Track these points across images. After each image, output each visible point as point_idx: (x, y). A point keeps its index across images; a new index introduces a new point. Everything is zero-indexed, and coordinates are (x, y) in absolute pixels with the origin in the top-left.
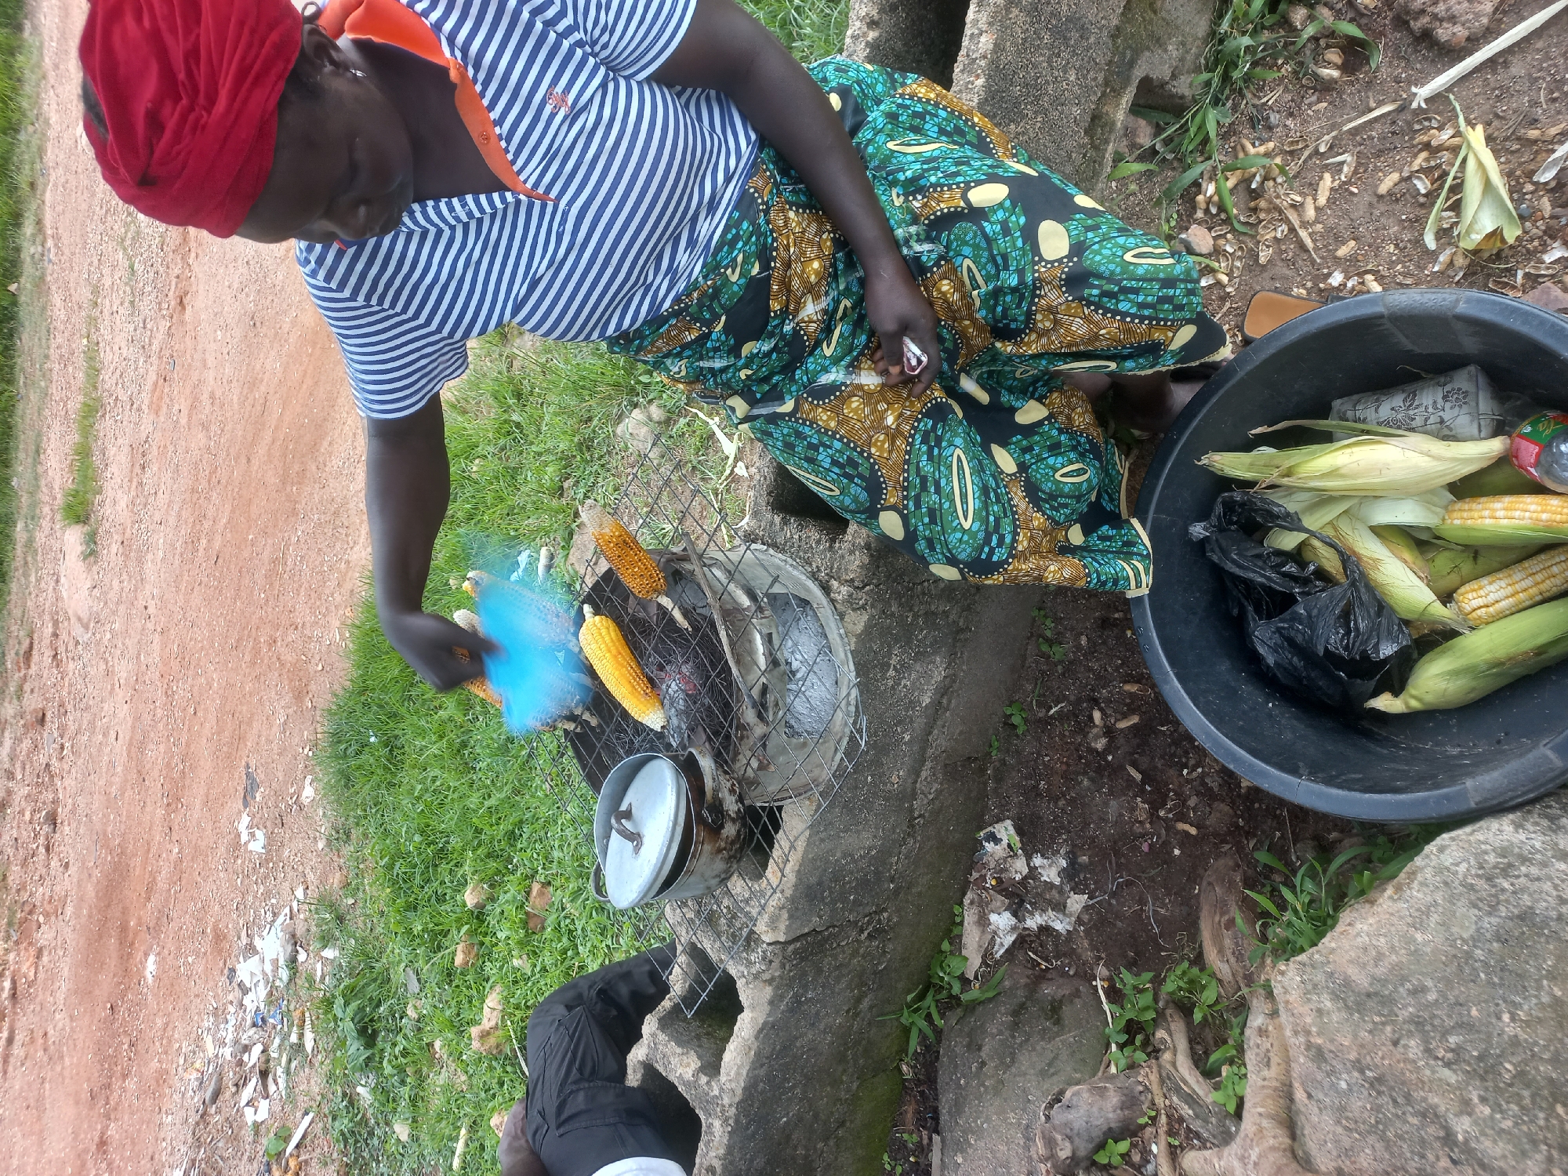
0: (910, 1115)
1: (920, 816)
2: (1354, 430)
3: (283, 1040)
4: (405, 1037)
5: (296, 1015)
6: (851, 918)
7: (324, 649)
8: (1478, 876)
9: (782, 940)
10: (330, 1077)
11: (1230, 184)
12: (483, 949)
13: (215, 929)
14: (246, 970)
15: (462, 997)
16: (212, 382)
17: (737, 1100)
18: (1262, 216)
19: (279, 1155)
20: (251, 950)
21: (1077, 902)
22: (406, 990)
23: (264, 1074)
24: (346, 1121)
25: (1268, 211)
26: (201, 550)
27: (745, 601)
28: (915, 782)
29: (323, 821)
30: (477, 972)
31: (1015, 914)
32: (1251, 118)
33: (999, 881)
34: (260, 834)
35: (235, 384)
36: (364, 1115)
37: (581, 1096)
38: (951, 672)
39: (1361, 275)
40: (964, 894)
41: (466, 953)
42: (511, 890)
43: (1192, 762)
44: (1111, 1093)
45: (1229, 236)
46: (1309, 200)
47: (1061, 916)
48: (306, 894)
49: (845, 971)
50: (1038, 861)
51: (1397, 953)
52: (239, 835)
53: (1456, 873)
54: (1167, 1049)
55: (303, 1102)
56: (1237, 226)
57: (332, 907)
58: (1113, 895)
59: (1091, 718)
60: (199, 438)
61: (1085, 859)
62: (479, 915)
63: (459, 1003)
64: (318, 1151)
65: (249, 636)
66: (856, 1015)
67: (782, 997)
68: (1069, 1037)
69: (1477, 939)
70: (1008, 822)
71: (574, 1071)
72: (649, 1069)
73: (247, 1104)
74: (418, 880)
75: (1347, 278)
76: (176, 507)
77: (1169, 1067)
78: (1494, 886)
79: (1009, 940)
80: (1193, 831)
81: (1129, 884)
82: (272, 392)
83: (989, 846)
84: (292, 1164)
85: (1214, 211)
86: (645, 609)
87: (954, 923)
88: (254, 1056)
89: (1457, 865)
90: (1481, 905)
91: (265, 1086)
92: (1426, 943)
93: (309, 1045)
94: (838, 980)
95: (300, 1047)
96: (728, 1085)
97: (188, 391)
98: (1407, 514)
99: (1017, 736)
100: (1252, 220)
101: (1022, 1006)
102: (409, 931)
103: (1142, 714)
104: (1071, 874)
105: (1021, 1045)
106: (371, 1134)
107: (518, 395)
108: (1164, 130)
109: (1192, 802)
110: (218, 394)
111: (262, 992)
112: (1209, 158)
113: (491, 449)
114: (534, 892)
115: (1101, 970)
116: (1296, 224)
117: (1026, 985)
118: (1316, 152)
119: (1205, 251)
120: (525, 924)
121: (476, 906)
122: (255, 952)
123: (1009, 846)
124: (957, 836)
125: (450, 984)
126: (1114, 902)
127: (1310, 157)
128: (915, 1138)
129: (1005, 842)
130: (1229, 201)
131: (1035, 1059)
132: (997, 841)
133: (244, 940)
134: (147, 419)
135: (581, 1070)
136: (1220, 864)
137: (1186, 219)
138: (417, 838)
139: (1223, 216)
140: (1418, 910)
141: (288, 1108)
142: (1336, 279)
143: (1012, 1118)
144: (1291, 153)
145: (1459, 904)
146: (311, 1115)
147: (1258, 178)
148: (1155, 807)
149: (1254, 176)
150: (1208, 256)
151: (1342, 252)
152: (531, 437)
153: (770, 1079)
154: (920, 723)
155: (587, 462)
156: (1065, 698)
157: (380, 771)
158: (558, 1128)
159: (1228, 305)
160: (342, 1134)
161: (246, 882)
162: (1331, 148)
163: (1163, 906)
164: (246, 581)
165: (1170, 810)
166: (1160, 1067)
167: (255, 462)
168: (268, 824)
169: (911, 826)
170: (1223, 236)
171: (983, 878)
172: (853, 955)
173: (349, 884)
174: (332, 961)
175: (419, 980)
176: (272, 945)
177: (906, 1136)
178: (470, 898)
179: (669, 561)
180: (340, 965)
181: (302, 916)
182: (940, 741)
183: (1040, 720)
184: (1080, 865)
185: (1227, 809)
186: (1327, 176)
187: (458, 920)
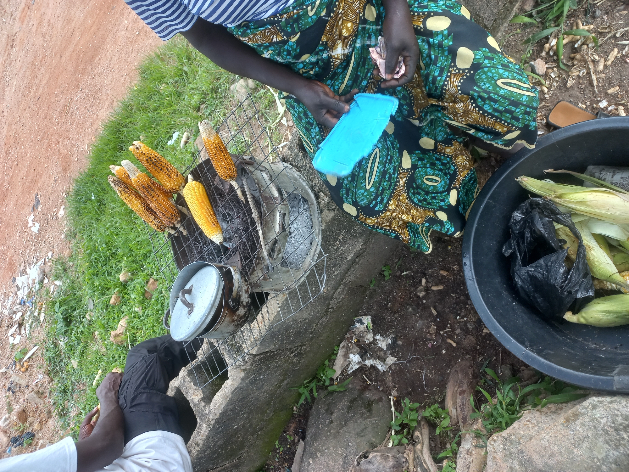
0: (292, 428)
1: (332, 308)
2: (598, 183)
3: (31, 313)
4: (83, 326)
5: (39, 304)
6: (289, 347)
7: (79, 152)
8: (611, 427)
9: (254, 353)
10: (49, 334)
11: (565, 42)
12: (123, 300)
13: (10, 259)
14: (21, 280)
15: (110, 317)
16: (50, 15)
17: (216, 418)
18: (576, 62)
19: (21, 360)
20: (24, 272)
21: (391, 360)
22: (87, 307)
23: (20, 325)
24: (52, 353)
25: (580, 61)
26: (32, 92)
27: (276, 194)
28: (334, 293)
29: (65, 226)
30: (119, 308)
31: (361, 357)
32: (586, 10)
33: (358, 341)
34: (37, 225)
35: (60, 19)
36: (60, 352)
37: (144, 396)
38: (364, 247)
39: (617, 105)
40: (341, 342)
41: (116, 299)
42: (140, 279)
43: (462, 314)
44: (390, 459)
45: (555, 69)
46: (602, 60)
47: (382, 364)
48: (52, 256)
49: (280, 368)
50: (378, 337)
51: (562, 456)
52: (28, 222)
53: (600, 422)
54: (420, 443)
55: (35, 341)
56: (561, 65)
57: (63, 264)
58: (409, 362)
59: (420, 281)
60: (39, 41)
61: (400, 343)
62: (124, 285)
63: (109, 319)
64: (38, 362)
65: (48, 137)
66: (280, 386)
67: (248, 378)
68: (373, 420)
69: (604, 460)
70: (369, 317)
71: (144, 383)
72: (178, 391)
73: (11, 336)
74: (101, 263)
75: (610, 105)
76: (24, 69)
77: (419, 453)
78: (619, 435)
79: (356, 367)
80: (454, 345)
81: (417, 359)
82: (77, 27)
83: (358, 325)
84: (25, 365)
85: (551, 54)
86: (223, 185)
87: (333, 354)
88: (17, 317)
89: (602, 418)
90: (610, 443)
91: (20, 330)
92: (578, 456)
93: (42, 319)
94: (276, 372)
95: (38, 318)
96: (213, 411)
97: (39, 16)
98: (613, 232)
99: (384, 280)
100: (569, 63)
101: (355, 399)
102: (93, 284)
103: (445, 286)
104: (392, 348)
105: (351, 417)
106: (62, 361)
107: (189, 59)
108: (540, 5)
109: (458, 331)
110: (52, 22)
111: (26, 291)
112: (558, 25)
113: (171, 80)
114: (150, 282)
115: (394, 393)
116: (592, 70)
117: (359, 390)
118: (614, 36)
119: (541, 73)
120: (143, 294)
121: (124, 281)
122: (26, 274)
123: (367, 327)
124: (345, 318)
125: (106, 310)
126: (408, 365)
127: (610, 38)
128: (292, 438)
129: (365, 325)
130: (561, 50)
131: (356, 427)
132: (362, 323)
133: (22, 268)
134: (17, 24)
135: (147, 383)
136: (463, 363)
137: (536, 55)
138: (104, 246)
139: (555, 58)
140: (578, 438)
141: (28, 341)
142: (603, 104)
143: (339, 451)
144: (601, 33)
145: (600, 440)
146: (37, 347)
147: (579, 42)
148: (439, 328)
149: (578, 41)
150: (542, 76)
151: (611, 91)
152: (191, 80)
153: (234, 410)
154: (344, 268)
155: (214, 99)
156: (411, 269)
157: (94, 212)
158: (131, 408)
159: (543, 103)
160: (49, 358)
161: (28, 243)
162: (623, 36)
163: (431, 373)
164: (50, 112)
165: (446, 333)
166: (415, 451)
167: (64, 58)
168: (42, 221)
169: (327, 311)
170: (552, 68)
171: (351, 338)
172: (285, 363)
173: (72, 256)
174: (58, 287)
175: (94, 305)
176: (34, 273)
177: (288, 437)
178: (122, 277)
179: (241, 163)
180: (62, 289)
181: (49, 264)
182: (350, 277)
183: (396, 276)
184: (397, 344)
185: (473, 339)
186: (616, 50)
187: (115, 285)
